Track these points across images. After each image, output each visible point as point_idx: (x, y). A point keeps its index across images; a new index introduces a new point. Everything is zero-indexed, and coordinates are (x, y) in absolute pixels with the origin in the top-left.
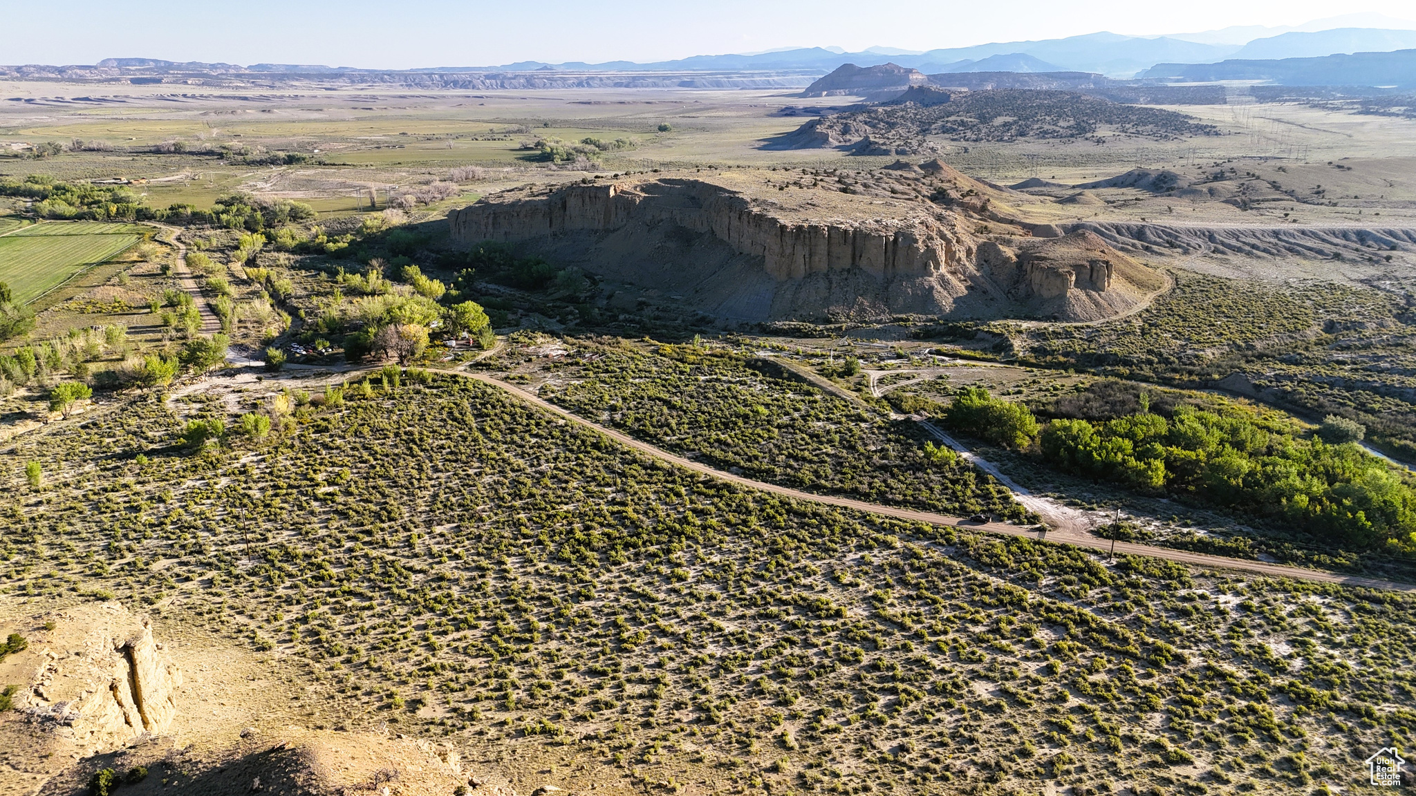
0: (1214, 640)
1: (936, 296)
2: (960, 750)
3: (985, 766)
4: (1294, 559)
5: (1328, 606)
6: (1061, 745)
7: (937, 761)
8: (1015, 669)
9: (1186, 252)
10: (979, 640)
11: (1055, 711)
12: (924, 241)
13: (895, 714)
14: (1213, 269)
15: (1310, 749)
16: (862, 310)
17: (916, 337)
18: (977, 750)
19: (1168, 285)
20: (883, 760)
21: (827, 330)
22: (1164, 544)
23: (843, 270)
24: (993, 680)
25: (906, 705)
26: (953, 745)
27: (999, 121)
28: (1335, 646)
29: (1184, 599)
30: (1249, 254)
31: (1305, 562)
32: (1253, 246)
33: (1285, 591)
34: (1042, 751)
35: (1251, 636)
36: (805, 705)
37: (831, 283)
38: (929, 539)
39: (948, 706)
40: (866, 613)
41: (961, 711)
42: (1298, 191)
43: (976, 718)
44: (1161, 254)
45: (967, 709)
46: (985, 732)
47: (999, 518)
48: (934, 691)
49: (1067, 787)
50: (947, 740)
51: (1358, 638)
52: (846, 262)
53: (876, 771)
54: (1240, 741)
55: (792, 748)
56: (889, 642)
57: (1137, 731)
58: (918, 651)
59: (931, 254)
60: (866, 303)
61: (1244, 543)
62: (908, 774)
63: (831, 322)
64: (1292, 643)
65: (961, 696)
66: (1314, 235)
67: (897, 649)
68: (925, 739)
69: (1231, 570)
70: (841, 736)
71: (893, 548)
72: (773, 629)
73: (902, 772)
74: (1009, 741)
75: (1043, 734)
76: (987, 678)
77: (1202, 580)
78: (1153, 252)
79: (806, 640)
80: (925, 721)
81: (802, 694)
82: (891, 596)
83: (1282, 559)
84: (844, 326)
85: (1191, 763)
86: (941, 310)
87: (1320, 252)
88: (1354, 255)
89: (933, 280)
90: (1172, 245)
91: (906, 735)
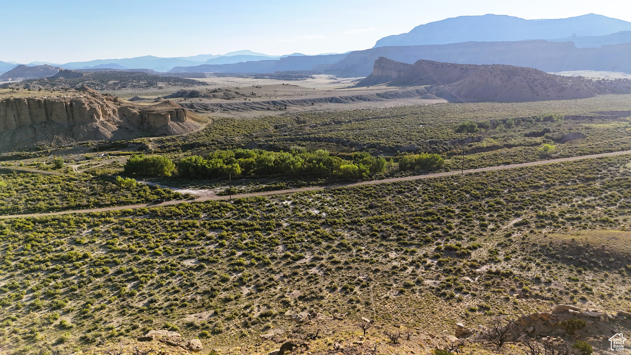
0: (289, 215)
1: (101, 131)
2: (188, 291)
3: (205, 292)
4: (304, 185)
5: (324, 196)
6: (241, 271)
7: (176, 300)
8: (203, 250)
9: (213, 111)
10: (178, 244)
11: (232, 259)
12: (88, 104)
13: (141, 288)
14: (226, 115)
15: (346, 238)
16: (58, 142)
17: (95, 150)
18: (197, 288)
19: (210, 122)
20: (141, 311)
21: (39, 153)
22: (251, 192)
23: (42, 122)
24: (194, 258)
25: (146, 282)
26: (182, 291)
27: (111, 82)
28: (333, 206)
29: (269, 206)
30: (237, 110)
31: (308, 185)
32: (238, 108)
33: (306, 195)
34: (233, 277)
35: (302, 211)
36: (73, 305)
37: (35, 129)
38: (132, 215)
39: (173, 275)
40: (104, 252)
41: (181, 275)
42: (246, 94)
43: (191, 275)
44: (203, 113)
45: (184, 273)
46: (199, 279)
47: (169, 199)
48: (161, 271)
49: (253, 286)
50: (177, 288)
51: (340, 201)
52: (43, 118)
53: (138, 317)
54: (319, 244)
55: (71, 327)
56: (124, 260)
57: (274, 254)
58: (143, 259)
59: (94, 110)
60: (60, 138)
61: (283, 184)
62: (160, 312)
63: (40, 150)
64: (318, 209)
65: (178, 269)
66: (258, 103)
67: (131, 261)
68: (164, 293)
69: (282, 194)
70: (107, 310)
71: (111, 223)
72: (37, 276)
73: (156, 312)
74: (214, 279)
75: (230, 270)
76: (190, 258)
77: (272, 200)
78: (199, 112)
79: (65, 274)
80: (162, 285)
81: (71, 300)
82: (117, 241)
83: (299, 186)
84: (49, 151)
85: (304, 257)
86: (105, 137)
87: (262, 108)
88: (274, 108)
89: (98, 124)
90: (206, 110)
91: (151, 295)
